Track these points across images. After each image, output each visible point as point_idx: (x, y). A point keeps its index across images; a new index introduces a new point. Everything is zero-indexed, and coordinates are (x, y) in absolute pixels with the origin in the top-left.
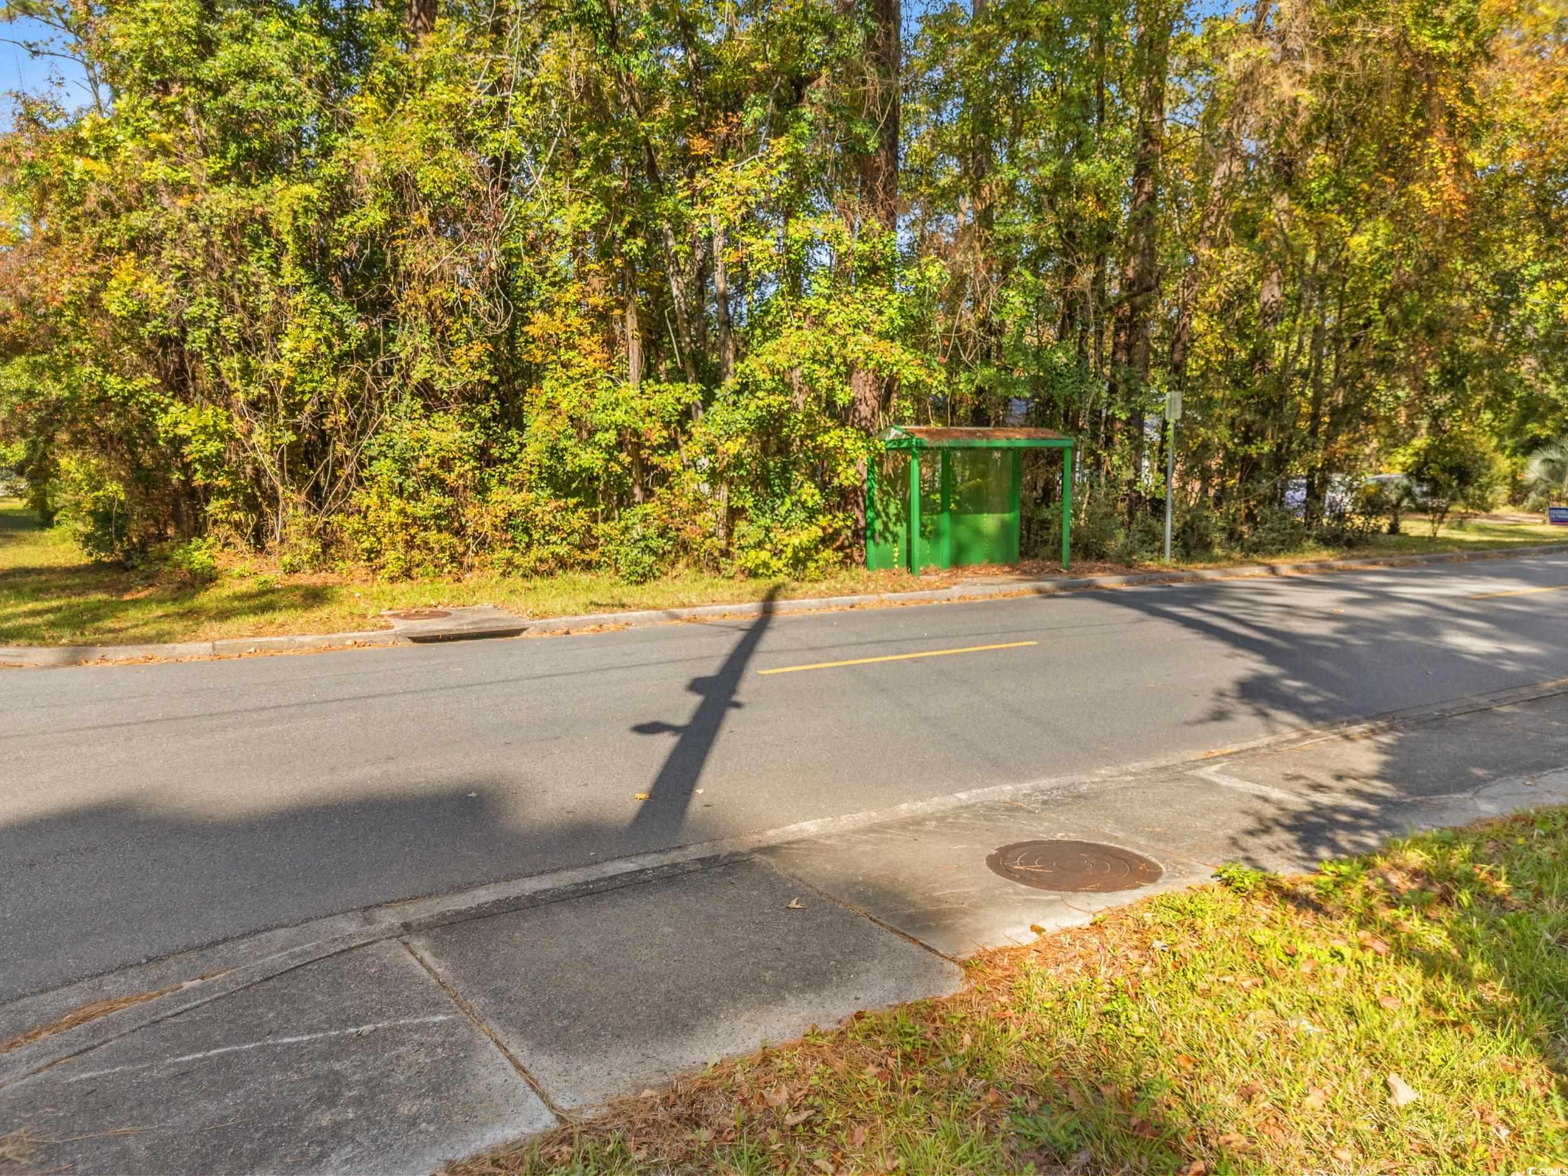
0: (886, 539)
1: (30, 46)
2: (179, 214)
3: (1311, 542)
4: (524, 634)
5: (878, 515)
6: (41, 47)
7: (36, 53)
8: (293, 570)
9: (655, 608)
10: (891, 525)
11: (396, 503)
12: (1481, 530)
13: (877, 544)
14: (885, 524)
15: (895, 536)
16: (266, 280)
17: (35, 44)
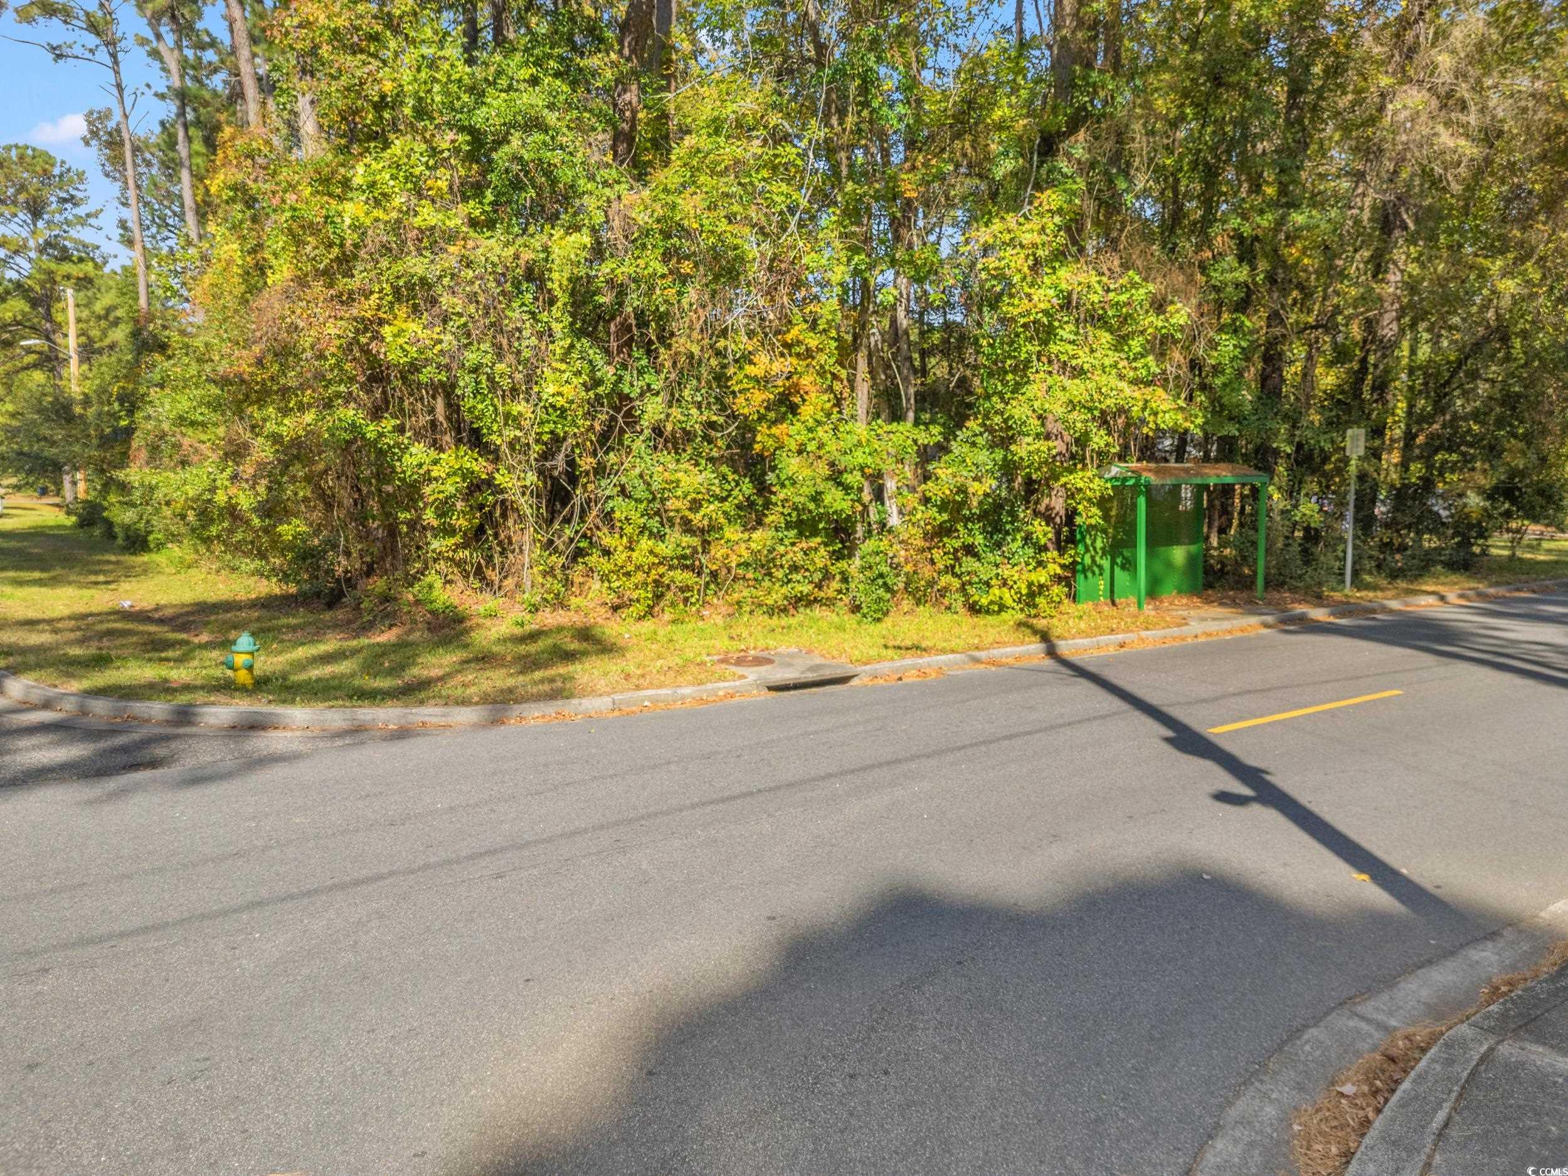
0: (1094, 573)
1: (54, 49)
2: (453, 262)
3: (1439, 567)
4: (854, 682)
5: (1087, 550)
6: (66, 51)
7: (60, 56)
8: (535, 609)
9: (953, 651)
10: (1097, 559)
11: (645, 543)
12: (1549, 551)
13: (1086, 577)
14: (1093, 558)
15: (1100, 567)
16: (528, 324)
17: (59, 47)
